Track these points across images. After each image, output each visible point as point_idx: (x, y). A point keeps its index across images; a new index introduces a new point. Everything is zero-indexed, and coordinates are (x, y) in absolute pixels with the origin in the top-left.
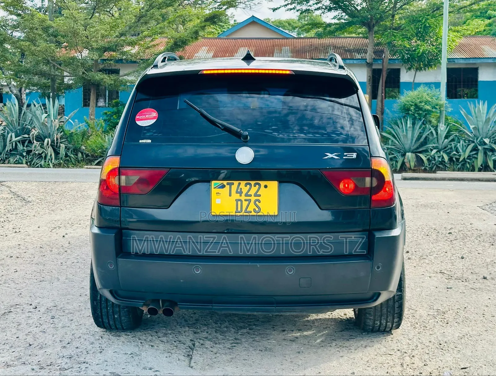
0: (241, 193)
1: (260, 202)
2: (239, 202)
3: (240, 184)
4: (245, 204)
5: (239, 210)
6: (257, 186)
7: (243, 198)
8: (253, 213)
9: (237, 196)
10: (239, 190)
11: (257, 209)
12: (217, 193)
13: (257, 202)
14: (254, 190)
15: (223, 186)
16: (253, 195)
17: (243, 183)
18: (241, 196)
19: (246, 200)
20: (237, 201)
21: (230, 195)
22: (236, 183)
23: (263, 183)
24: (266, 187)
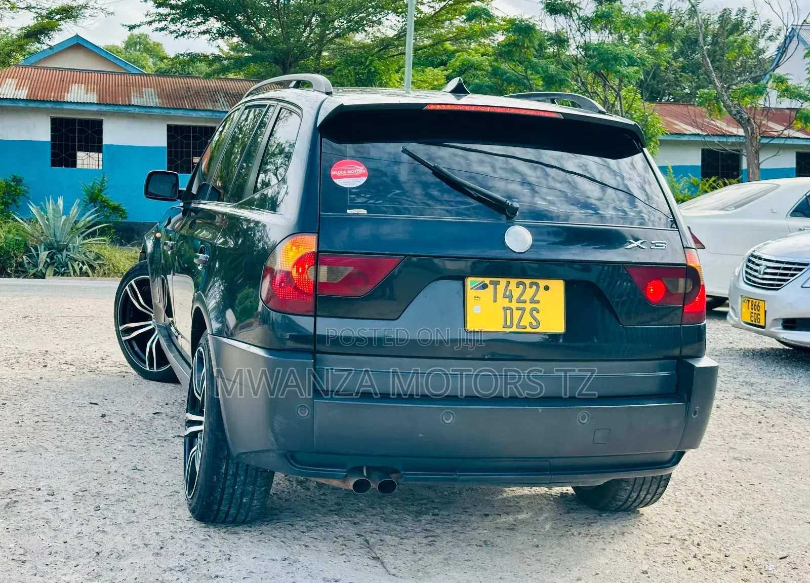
0: (510, 297)
1: (538, 312)
2: (508, 312)
3: (508, 283)
4: (517, 314)
5: (509, 323)
6: (534, 287)
7: (514, 305)
8: (529, 330)
9: (505, 303)
10: (508, 293)
11: (534, 323)
12: (475, 297)
13: (534, 312)
14: (530, 292)
15: (484, 286)
16: (528, 301)
17: (514, 282)
18: (510, 302)
19: (518, 309)
20: (505, 309)
21: (495, 301)
22: (503, 281)
23: (542, 283)
24: (547, 288)
